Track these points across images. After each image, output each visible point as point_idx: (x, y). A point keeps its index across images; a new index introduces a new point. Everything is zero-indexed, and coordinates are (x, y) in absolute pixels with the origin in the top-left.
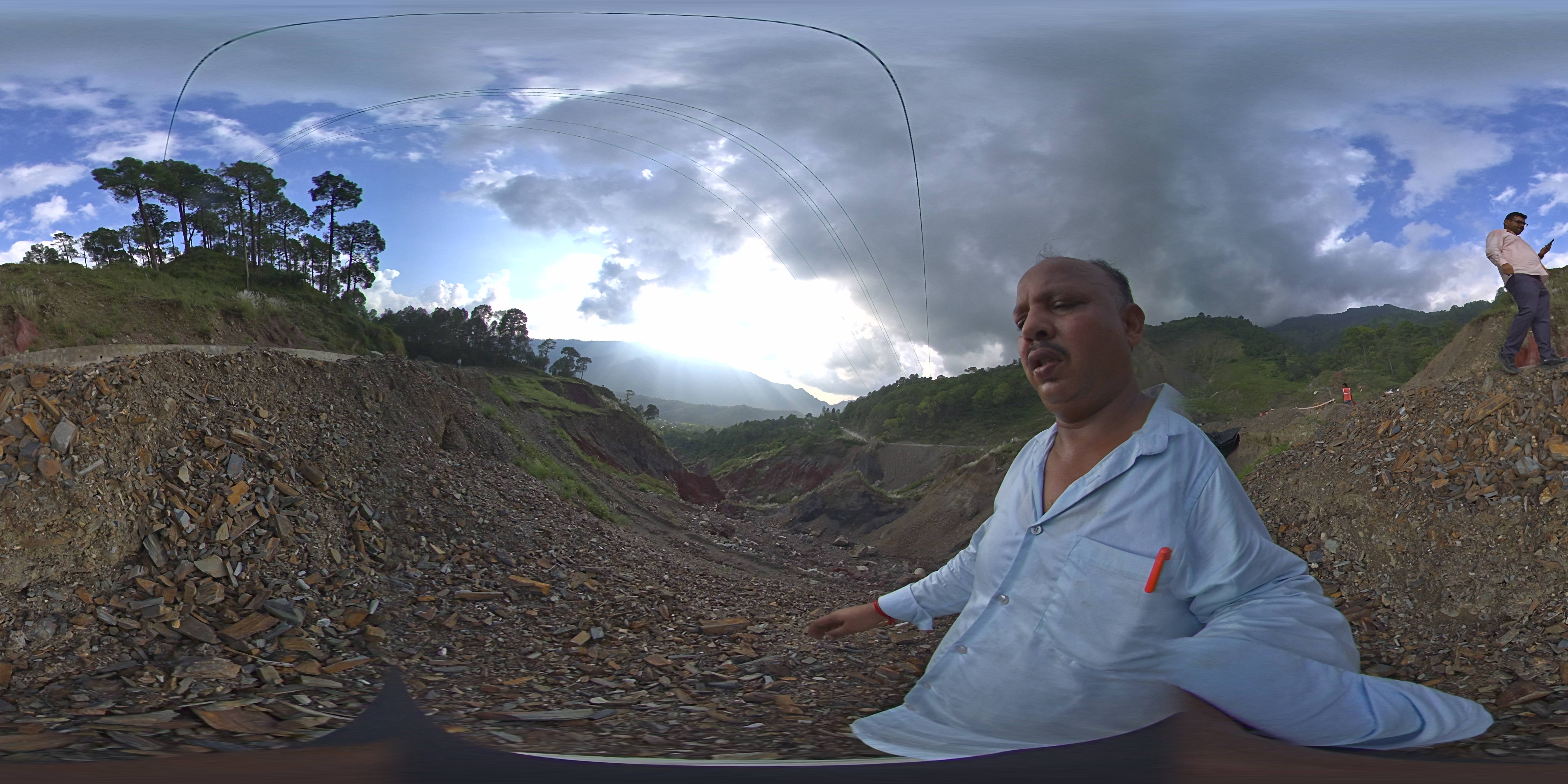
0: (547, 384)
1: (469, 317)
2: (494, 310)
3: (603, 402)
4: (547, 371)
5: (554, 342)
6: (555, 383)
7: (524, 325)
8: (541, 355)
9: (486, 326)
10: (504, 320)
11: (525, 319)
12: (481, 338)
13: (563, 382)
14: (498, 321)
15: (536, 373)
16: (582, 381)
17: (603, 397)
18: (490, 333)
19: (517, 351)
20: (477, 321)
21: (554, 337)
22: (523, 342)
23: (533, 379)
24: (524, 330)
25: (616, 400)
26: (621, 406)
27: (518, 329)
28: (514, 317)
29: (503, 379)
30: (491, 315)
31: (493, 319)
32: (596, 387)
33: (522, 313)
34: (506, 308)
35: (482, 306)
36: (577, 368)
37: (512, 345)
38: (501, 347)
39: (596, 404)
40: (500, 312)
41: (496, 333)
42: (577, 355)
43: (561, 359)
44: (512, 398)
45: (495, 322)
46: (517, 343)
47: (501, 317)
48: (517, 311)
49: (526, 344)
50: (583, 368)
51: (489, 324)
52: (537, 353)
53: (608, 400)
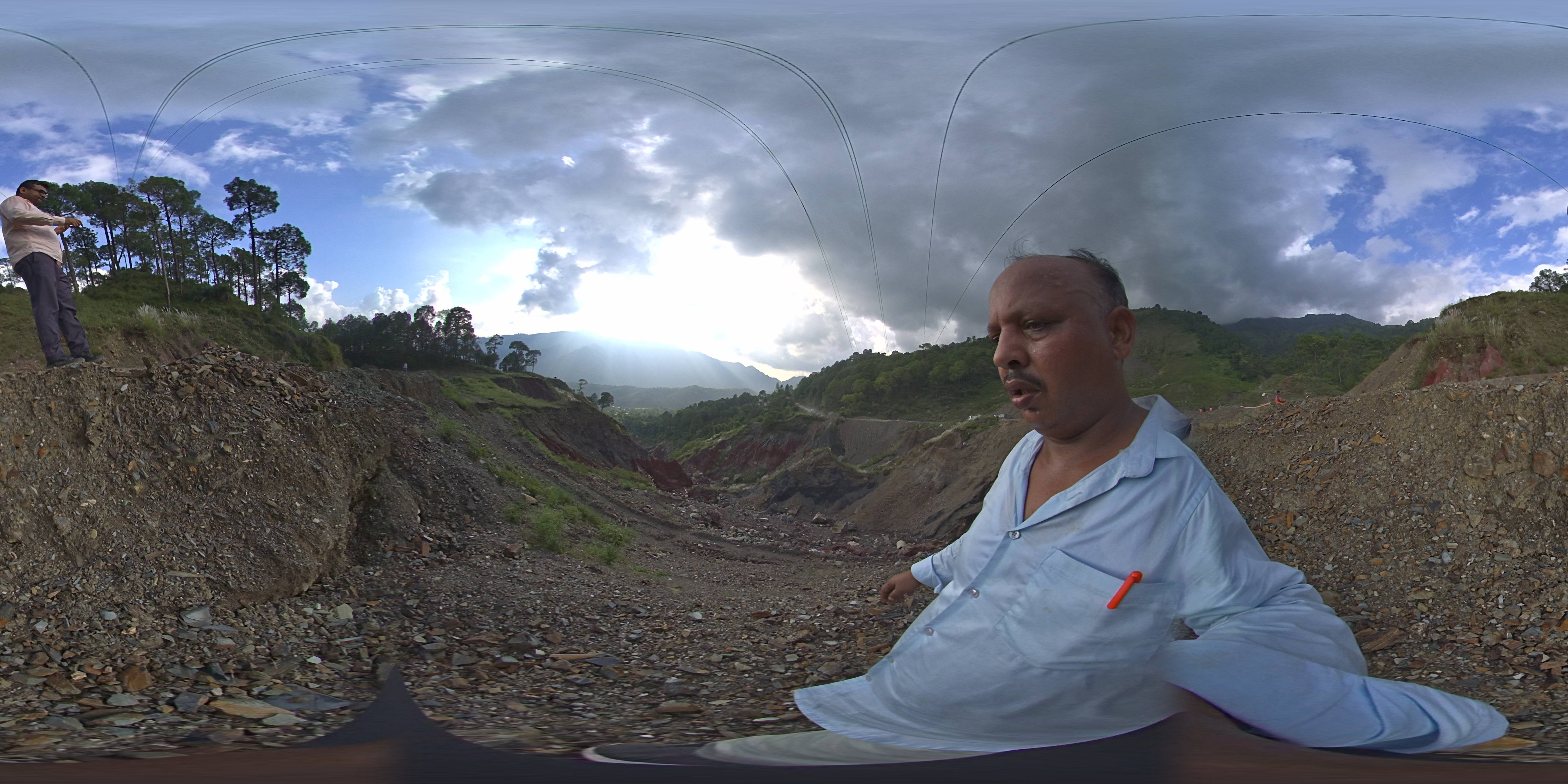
0: (500, 382)
1: (413, 320)
2: (437, 310)
3: (558, 394)
4: (497, 368)
5: (502, 338)
6: (508, 379)
7: (469, 323)
8: (490, 352)
9: (430, 328)
10: (448, 320)
11: (470, 317)
12: (426, 340)
13: (516, 378)
14: (442, 321)
15: (487, 371)
16: (534, 375)
17: (557, 389)
18: (435, 334)
19: (465, 350)
20: (421, 323)
21: (501, 334)
22: (470, 341)
23: (485, 377)
24: (469, 328)
25: (570, 391)
26: (576, 396)
27: (463, 327)
28: (458, 316)
29: (454, 381)
30: (434, 315)
31: (437, 319)
32: (549, 379)
33: (466, 311)
34: (450, 307)
35: (424, 308)
36: (527, 362)
37: (459, 344)
38: (448, 348)
39: (552, 397)
40: (443, 312)
41: (442, 333)
42: (526, 348)
43: (510, 355)
44: (467, 400)
45: (439, 323)
46: (464, 342)
47: (444, 317)
48: (460, 310)
49: (474, 342)
50: (533, 362)
51: (434, 325)
52: (485, 351)
53: (563, 392)
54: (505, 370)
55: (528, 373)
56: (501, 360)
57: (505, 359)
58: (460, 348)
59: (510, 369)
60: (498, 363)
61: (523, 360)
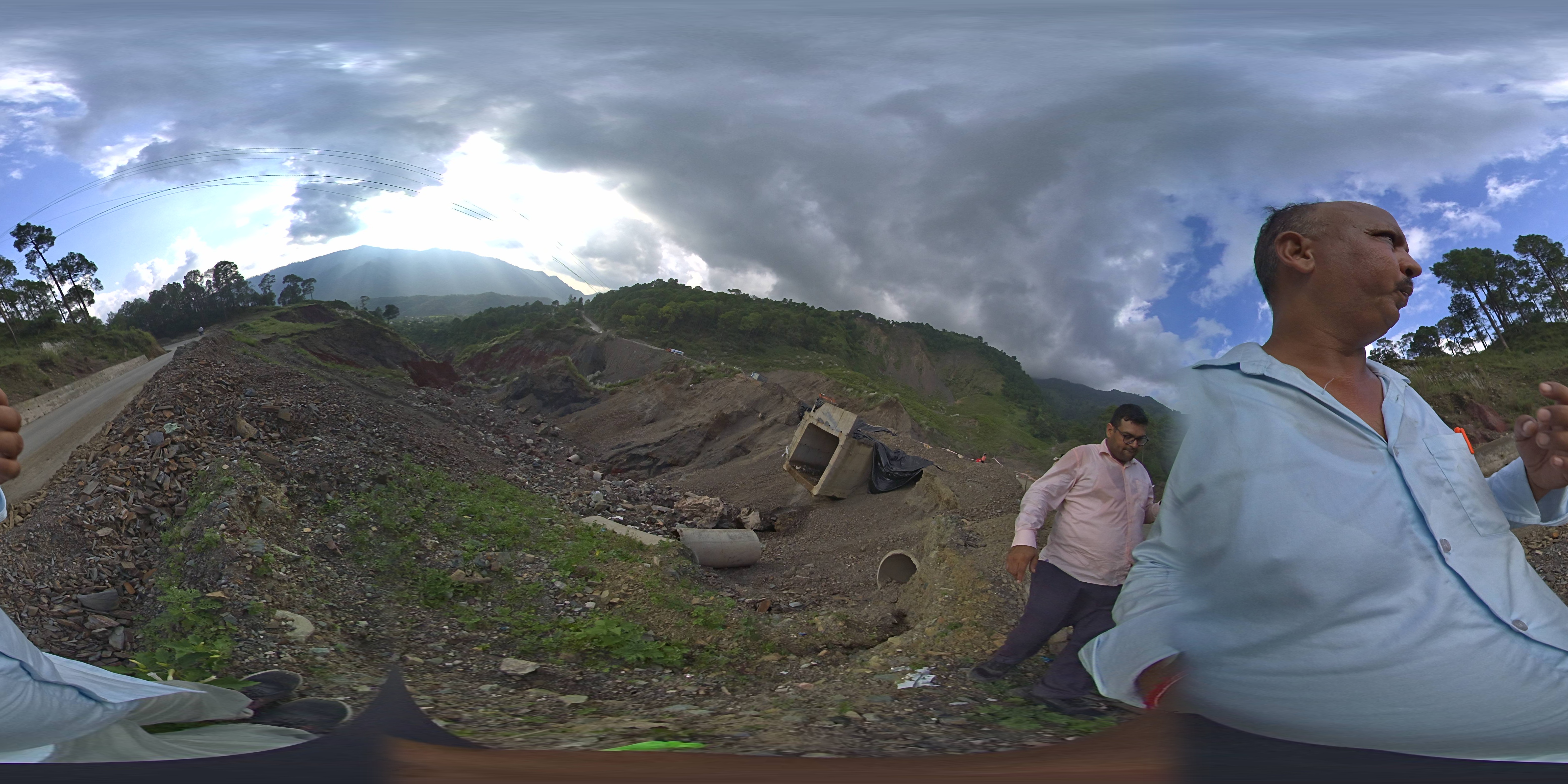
0: (281, 316)
1: (183, 286)
2: (202, 271)
3: (337, 315)
4: (277, 305)
6: (287, 312)
7: (237, 272)
9: (202, 287)
10: (216, 276)
12: (203, 296)
13: (295, 309)
14: (211, 279)
15: (266, 311)
16: (313, 302)
17: (337, 309)
18: (208, 292)
20: (193, 285)
23: (266, 316)
24: (238, 276)
25: (352, 309)
26: (359, 313)
27: (232, 277)
28: (224, 269)
30: (201, 276)
31: (205, 279)
32: (328, 302)
35: (190, 274)
36: (304, 291)
37: (234, 294)
38: (225, 300)
39: (333, 317)
40: (208, 271)
41: (214, 289)
42: (299, 279)
43: (286, 289)
44: (254, 339)
45: (209, 281)
47: (212, 274)
48: (223, 263)
50: (310, 290)
51: (204, 284)
52: (260, 292)
53: (343, 311)
54: (284, 304)
55: (307, 301)
56: (278, 296)
57: (282, 295)
58: (236, 297)
59: (289, 302)
60: (276, 300)
61: (300, 290)
